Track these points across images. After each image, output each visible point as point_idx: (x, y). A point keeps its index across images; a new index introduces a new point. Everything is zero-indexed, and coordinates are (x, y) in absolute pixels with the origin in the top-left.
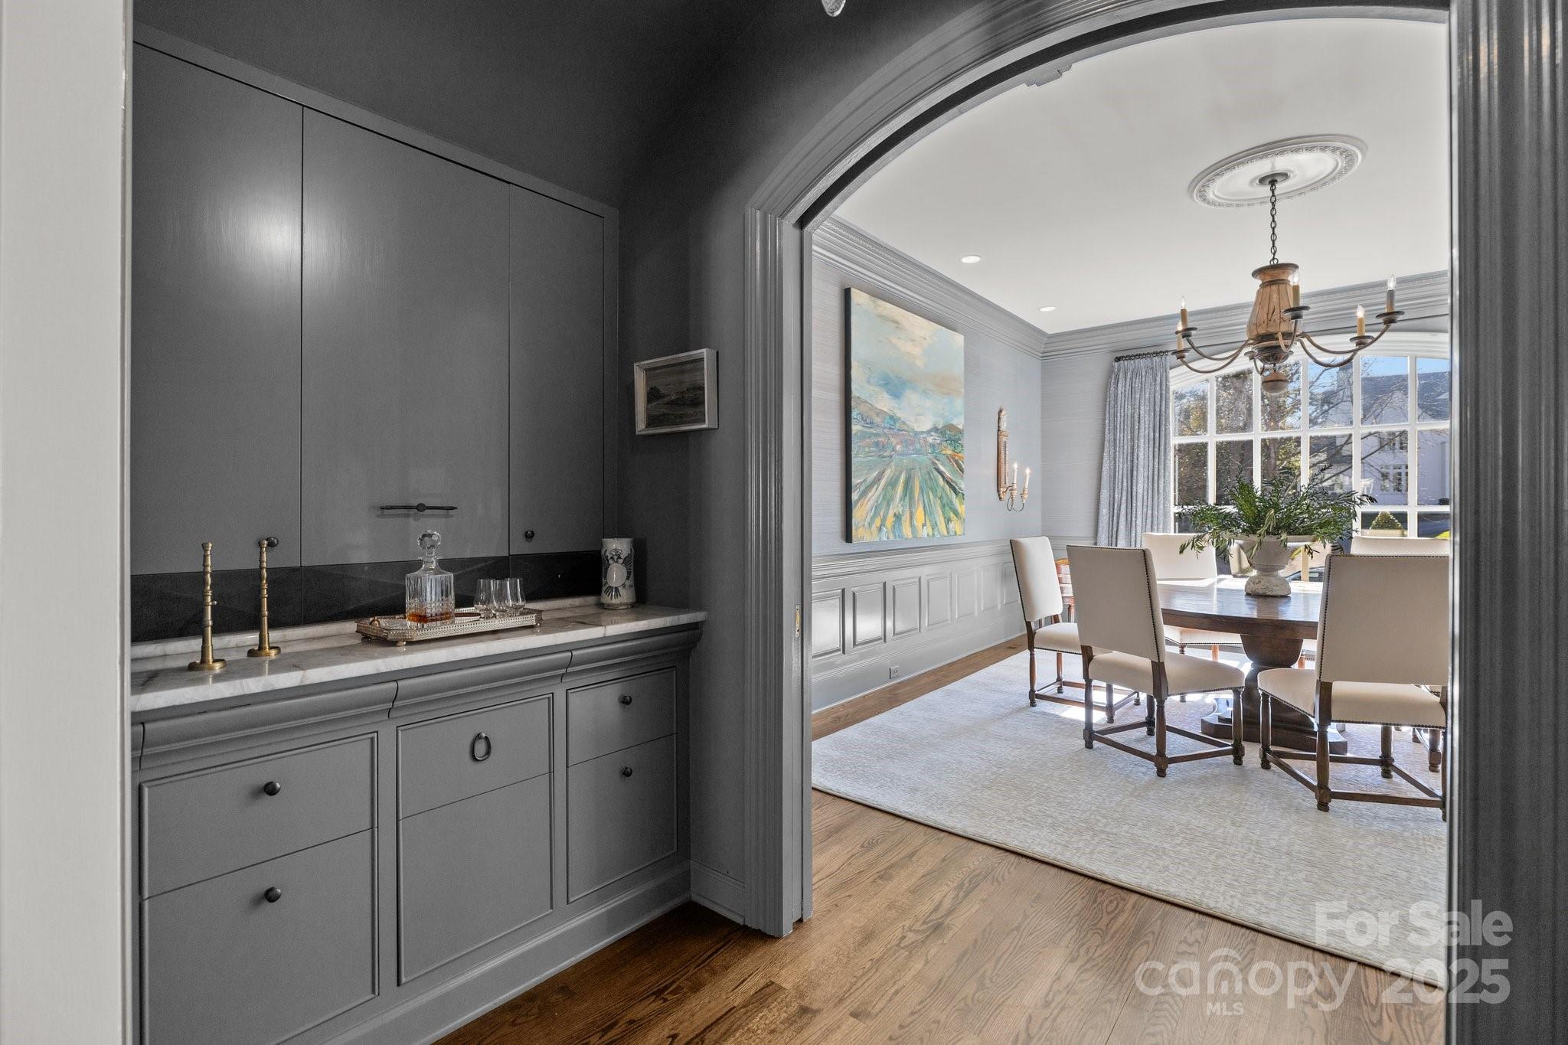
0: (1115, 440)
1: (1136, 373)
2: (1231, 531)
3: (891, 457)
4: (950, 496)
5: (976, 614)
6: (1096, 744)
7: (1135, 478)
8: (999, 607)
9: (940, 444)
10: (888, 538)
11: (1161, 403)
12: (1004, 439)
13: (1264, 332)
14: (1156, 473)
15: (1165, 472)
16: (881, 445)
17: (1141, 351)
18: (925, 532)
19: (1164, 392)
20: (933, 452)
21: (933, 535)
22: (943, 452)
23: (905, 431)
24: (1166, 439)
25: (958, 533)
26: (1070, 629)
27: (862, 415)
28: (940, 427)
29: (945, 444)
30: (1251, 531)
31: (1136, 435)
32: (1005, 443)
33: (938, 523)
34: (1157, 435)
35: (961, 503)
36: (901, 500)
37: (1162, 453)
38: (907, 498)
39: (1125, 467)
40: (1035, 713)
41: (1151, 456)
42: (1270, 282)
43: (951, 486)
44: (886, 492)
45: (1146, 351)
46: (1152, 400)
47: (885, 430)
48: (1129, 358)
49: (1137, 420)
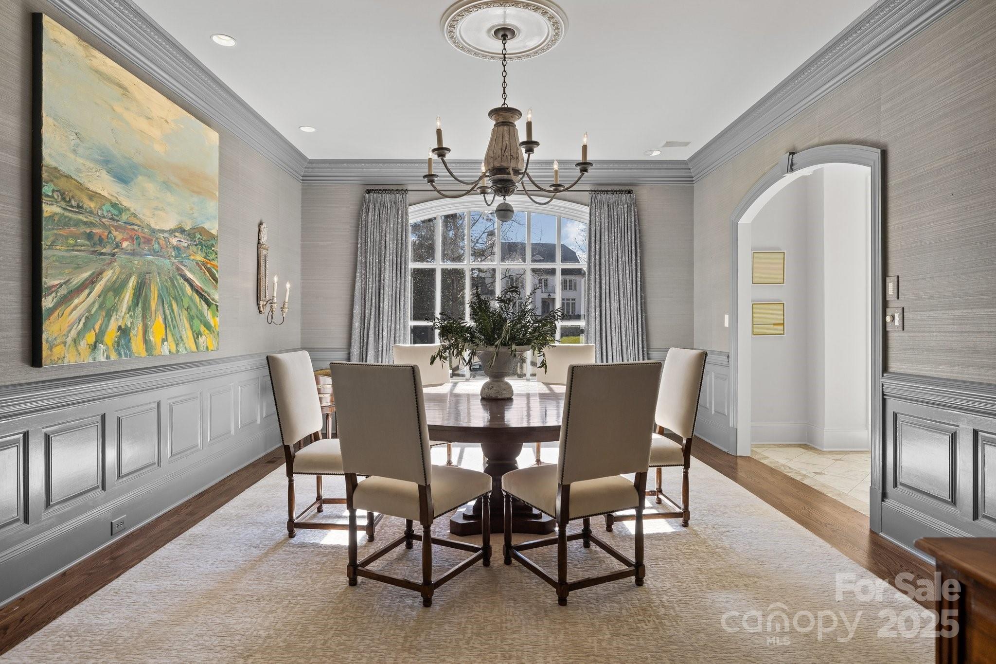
0: (366, 262)
1: (383, 205)
2: (474, 343)
3: (113, 255)
4: (200, 307)
5: (233, 432)
6: (360, 579)
7: (382, 296)
8: (258, 422)
9: (188, 247)
10: (108, 357)
11: (402, 233)
12: (264, 252)
13: (499, 165)
14: (398, 292)
15: (404, 292)
16: (96, 238)
17: (387, 187)
18: (165, 349)
19: (404, 224)
20: (176, 256)
21: (178, 351)
22: (192, 257)
23: (136, 225)
24: (405, 264)
25: (210, 348)
26: (331, 447)
27: (62, 194)
28: (187, 228)
29: (194, 248)
30: (490, 342)
31: (383, 259)
32: (265, 257)
33: (184, 337)
34: (399, 260)
35: (214, 316)
36: (129, 310)
37: (403, 276)
38: (139, 309)
39: (374, 286)
40: (294, 546)
41: (394, 278)
42: (502, 122)
43: (201, 296)
44: (104, 298)
45: (391, 188)
46: (395, 230)
47: (104, 220)
48: (377, 191)
49: (384, 246)
